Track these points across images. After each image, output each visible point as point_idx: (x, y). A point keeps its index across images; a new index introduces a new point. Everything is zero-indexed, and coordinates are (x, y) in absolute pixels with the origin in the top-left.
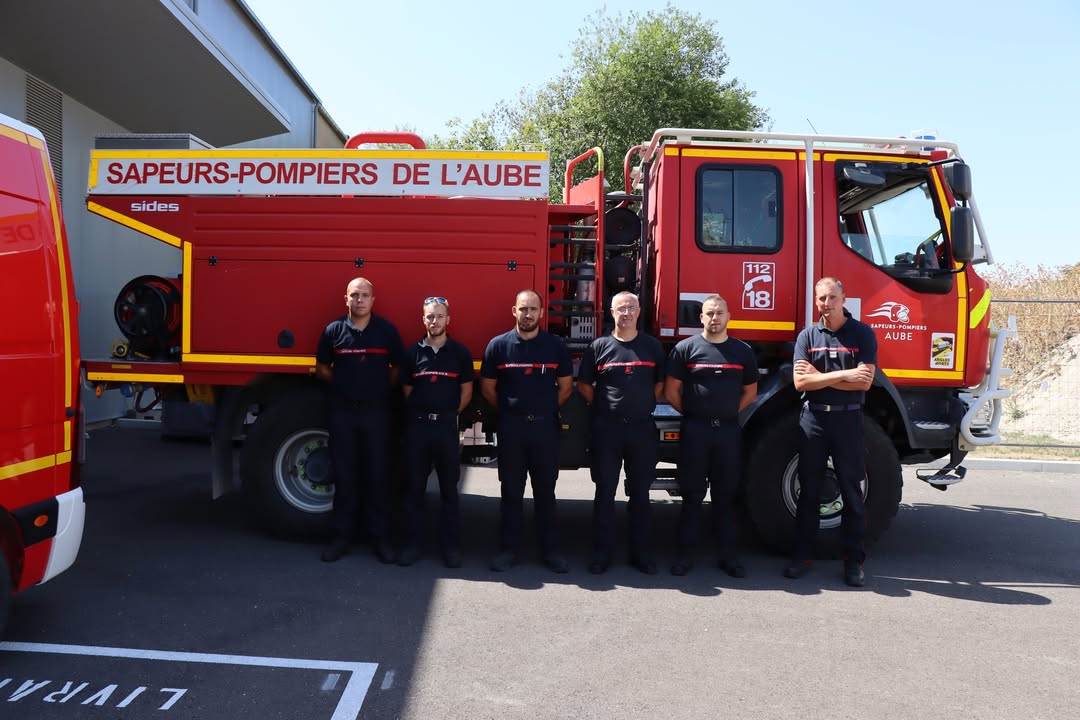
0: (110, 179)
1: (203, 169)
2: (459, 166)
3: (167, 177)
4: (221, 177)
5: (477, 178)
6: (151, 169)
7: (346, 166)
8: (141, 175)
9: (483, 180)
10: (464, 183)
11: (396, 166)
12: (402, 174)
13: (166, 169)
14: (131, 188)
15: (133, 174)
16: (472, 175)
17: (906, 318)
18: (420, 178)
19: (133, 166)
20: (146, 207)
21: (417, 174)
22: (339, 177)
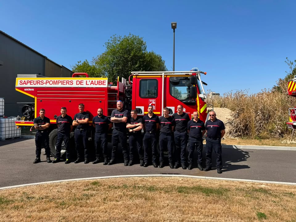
0: (20, 84)
1: (39, 82)
2: (89, 81)
3: (31, 83)
4: (42, 83)
5: (93, 83)
6: (28, 82)
7: (67, 81)
8: (26, 83)
9: (94, 84)
10: (90, 84)
11: (77, 81)
12: (78, 83)
13: (31, 82)
14: (24, 86)
15: (25, 83)
16: (92, 83)
17: (185, 111)
18: (82, 84)
19: (25, 81)
20: (27, 90)
21: (81, 83)
22: (65, 83)
